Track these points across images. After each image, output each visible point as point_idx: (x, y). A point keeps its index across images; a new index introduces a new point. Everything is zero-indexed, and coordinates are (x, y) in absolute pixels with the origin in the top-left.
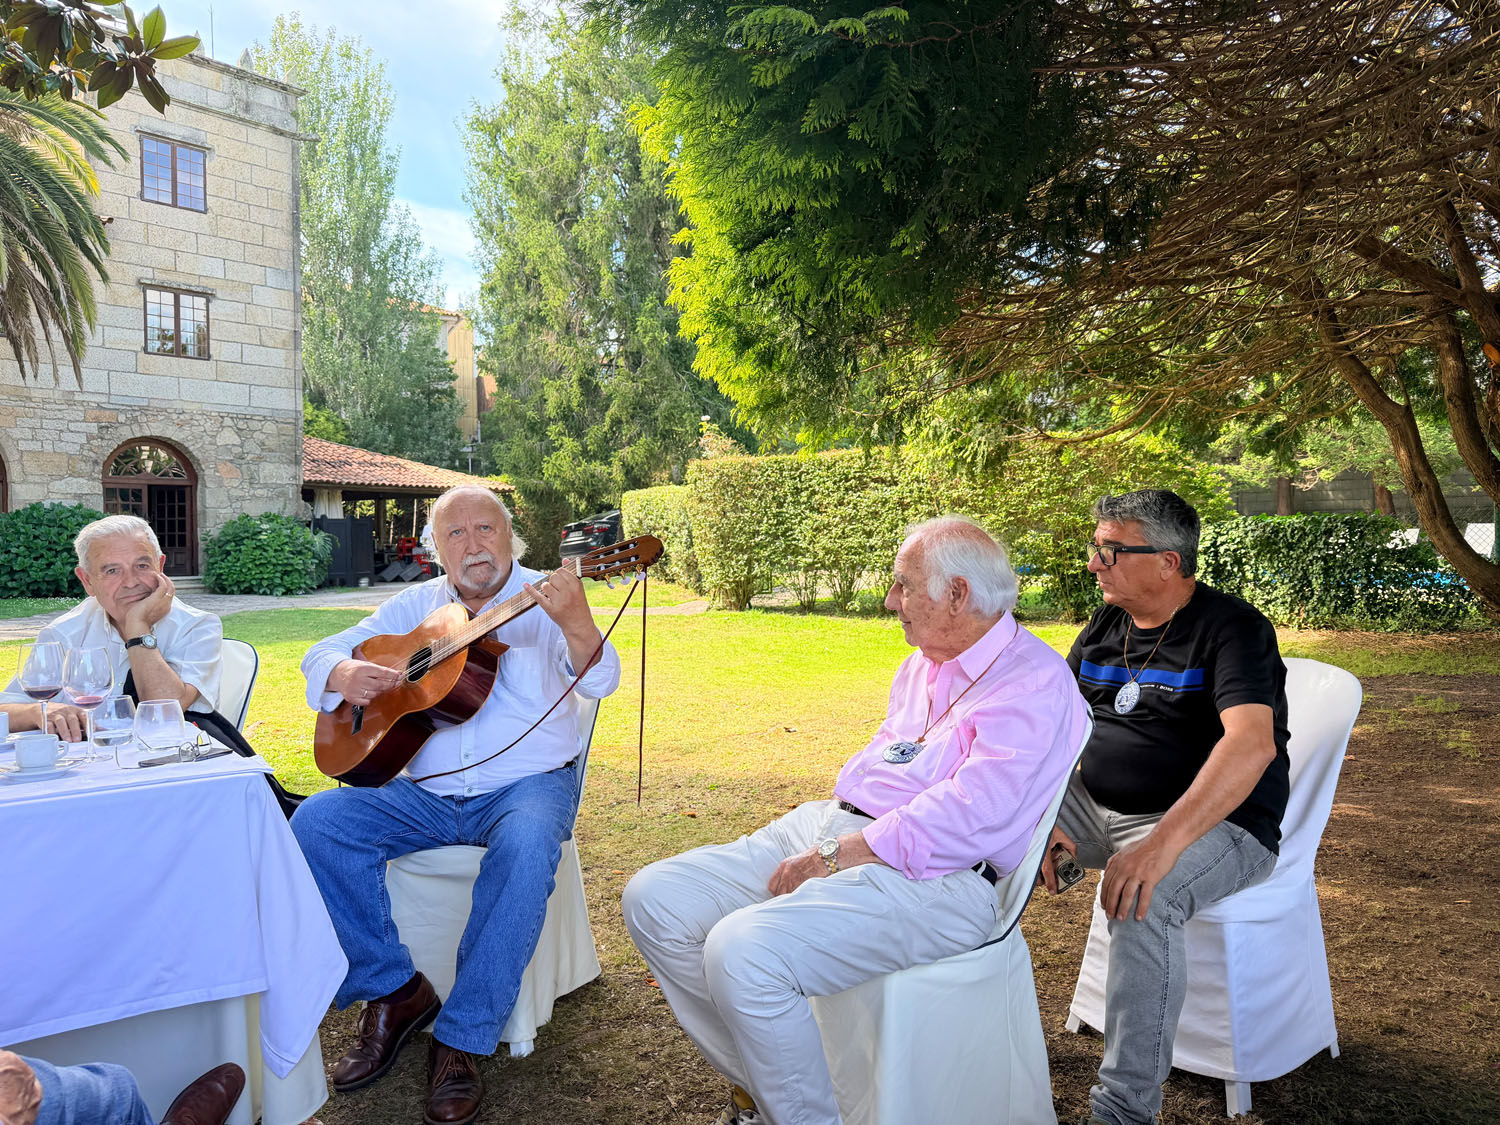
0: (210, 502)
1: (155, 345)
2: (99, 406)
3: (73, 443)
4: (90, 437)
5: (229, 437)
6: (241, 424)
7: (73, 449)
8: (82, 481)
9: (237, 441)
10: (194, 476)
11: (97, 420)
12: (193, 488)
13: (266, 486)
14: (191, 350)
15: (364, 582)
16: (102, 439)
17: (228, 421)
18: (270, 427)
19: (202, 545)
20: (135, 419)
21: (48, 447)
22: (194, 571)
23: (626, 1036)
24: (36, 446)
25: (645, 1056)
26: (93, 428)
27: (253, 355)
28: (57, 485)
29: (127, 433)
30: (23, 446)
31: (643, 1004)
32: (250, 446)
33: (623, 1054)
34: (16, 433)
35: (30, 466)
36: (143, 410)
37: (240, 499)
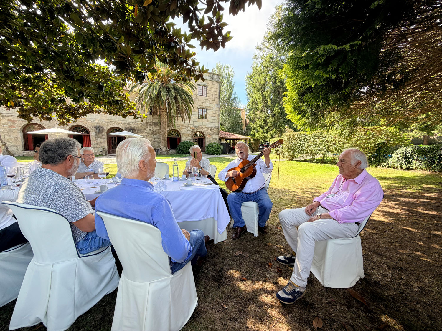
0: (206, 141)
1: (199, 117)
2: (192, 127)
3: (189, 132)
4: (191, 131)
5: (209, 131)
6: (211, 129)
7: (189, 133)
8: (190, 138)
10: (204, 137)
12: (204, 139)
13: (214, 138)
14: (204, 118)
15: (228, 153)
16: (193, 131)
17: (209, 128)
18: (215, 129)
19: (205, 147)
21: (186, 133)
22: (204, 151)
23: (273, 237)
24: (184, 133)
25: (277, 241)
26: (191, 130)
27: (213, 118)
28: (187, 138)
29: (196, 131)
30: (183, 133)
31: (276, 232)
32: (212, 132)
33: (273, 240)
34: (182, 131)
35: (184, 136)
36: (198, 127)
37: (211, 140)
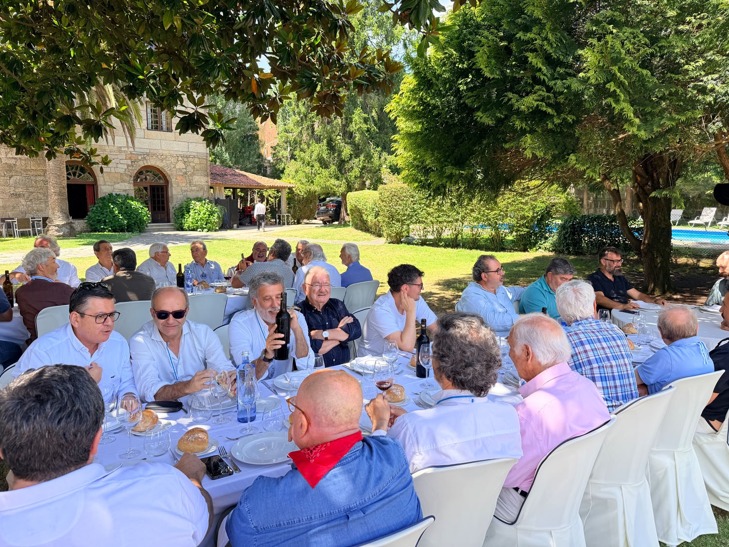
0: (174, 192)
1: (150, 126)
2: (131, 153)
3: (122, 169)
4: (128, 166)
5: (180, 165)
6: (185, 160)
7: (122, 171)
8: (126, 184)
9: (184, 167)
10: (167, 182)
11: (130, 158)
12: (167, 186)
13: (196, 185)
14: (165, 128)
15: (235, 226)
16: (133, 166)
17: (180, 159)
18: (196, 161)
19: (172, 211)
20: (145, 158)
21: (113, 170)
22: (169, 221)
24: (108, 170)
26: (129, 162)
28: (117, 186)
29: (142, 164)
32: (189, 169)
35: (107, 178)
36: (148, 154)
37: (187, 191)
